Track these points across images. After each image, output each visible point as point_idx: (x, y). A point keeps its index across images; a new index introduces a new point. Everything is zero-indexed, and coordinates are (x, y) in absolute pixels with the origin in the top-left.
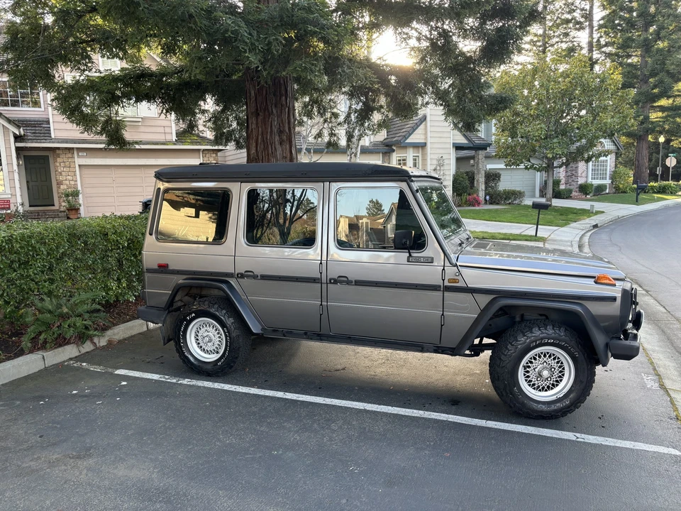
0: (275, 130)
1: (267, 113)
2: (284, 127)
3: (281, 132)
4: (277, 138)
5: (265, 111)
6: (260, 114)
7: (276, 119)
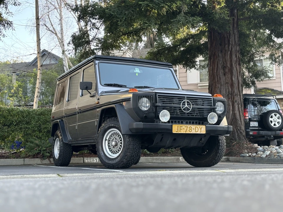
0: (220, 66)
1: (215, 57)
2: (227, 64)
3: (224, 68)
4: (221, 72)
5: (214, 56)
6: (212, 58)
7: (221, 59)
